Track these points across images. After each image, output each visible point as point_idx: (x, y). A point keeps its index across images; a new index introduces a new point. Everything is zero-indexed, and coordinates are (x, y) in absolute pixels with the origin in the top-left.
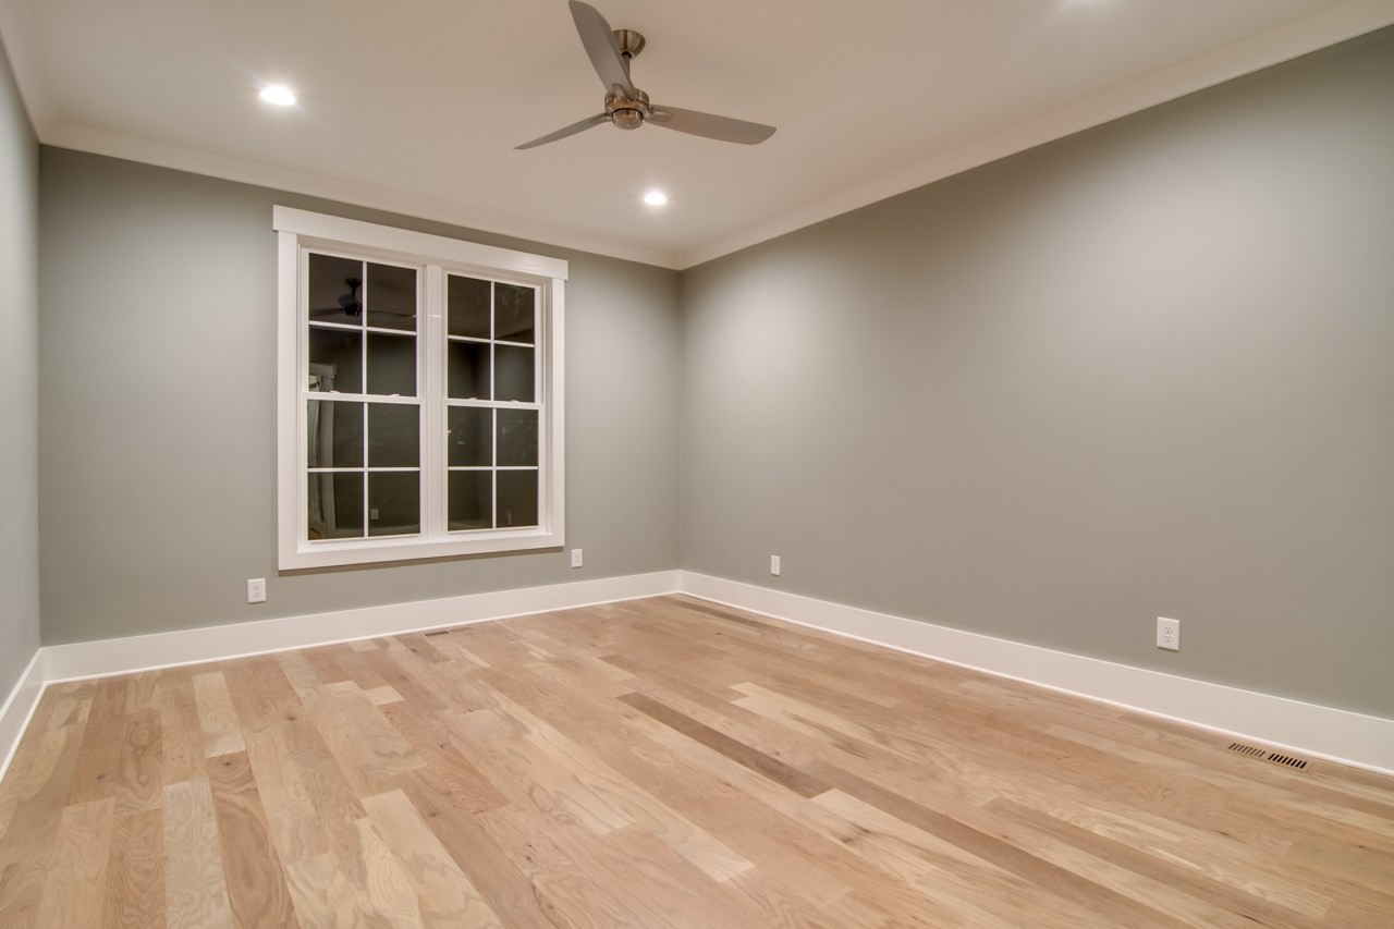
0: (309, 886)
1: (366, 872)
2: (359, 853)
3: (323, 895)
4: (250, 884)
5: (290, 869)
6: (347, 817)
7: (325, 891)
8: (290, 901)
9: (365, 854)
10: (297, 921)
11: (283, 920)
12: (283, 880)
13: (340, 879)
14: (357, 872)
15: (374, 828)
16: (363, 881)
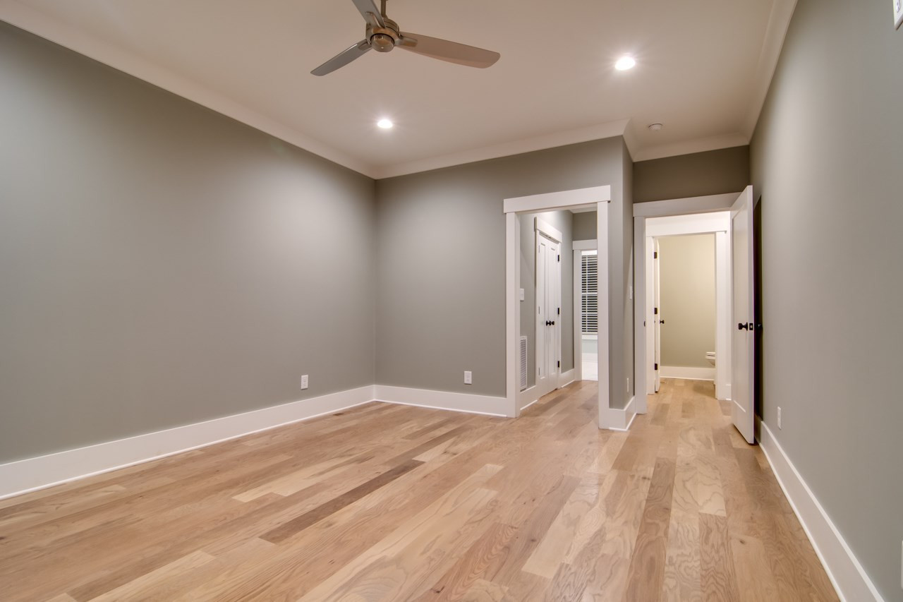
0: (625, 542)
1: (596, 533)
2: (589, 544)
3: (622, 534)
4: (652, 559)
5: (628, 556)
6: (573, 570)
7: (620, 536)
8: (637, 540)
9: (587, 542)
10: (639, 531)
11: (645, 534)
12: (635, 552)
13: (609, 536)
14: (600, 534)
15: (568, 553)
16: (600, 530)
